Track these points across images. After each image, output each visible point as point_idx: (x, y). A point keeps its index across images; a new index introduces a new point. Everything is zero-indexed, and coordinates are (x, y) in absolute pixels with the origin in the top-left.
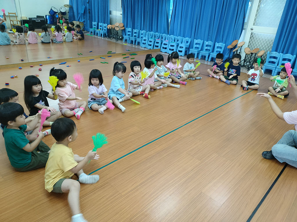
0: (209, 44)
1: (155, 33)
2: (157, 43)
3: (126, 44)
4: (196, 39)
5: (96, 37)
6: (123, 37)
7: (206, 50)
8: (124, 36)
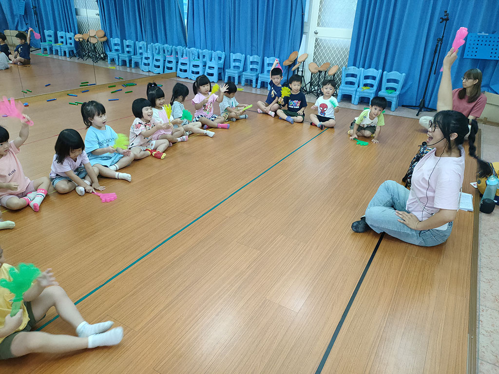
0: (255, 60)
1: (163, 46)
2: (170, 62)
3: (113, 68)
4: (234, 53)
5: (55, 57)
6: (106, 54)
7: (252, 69)
8: (108, 53)
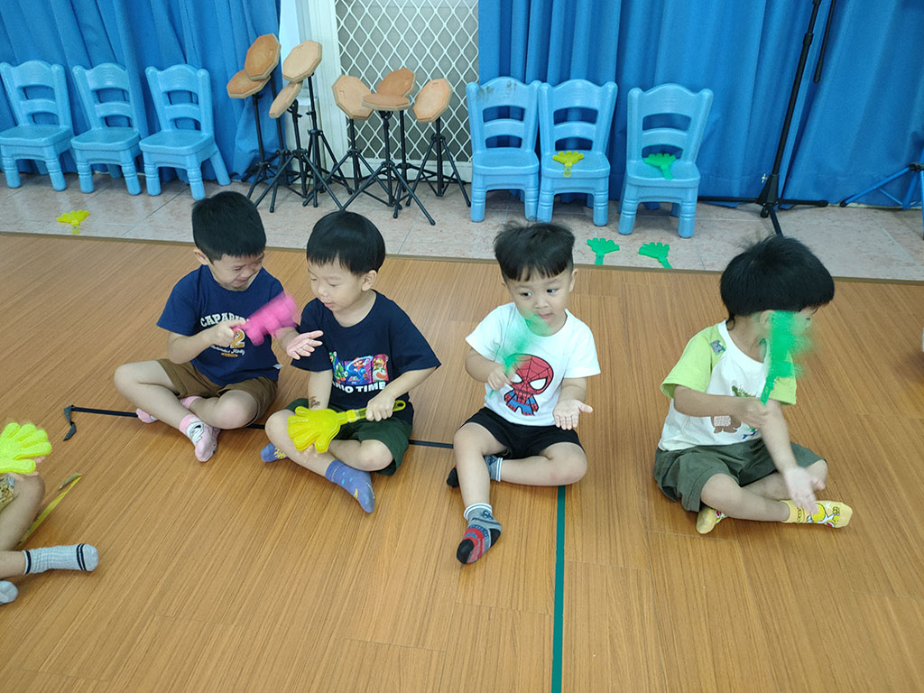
0: (109, 84)
4: (12, 62)
7: (108, 121)
